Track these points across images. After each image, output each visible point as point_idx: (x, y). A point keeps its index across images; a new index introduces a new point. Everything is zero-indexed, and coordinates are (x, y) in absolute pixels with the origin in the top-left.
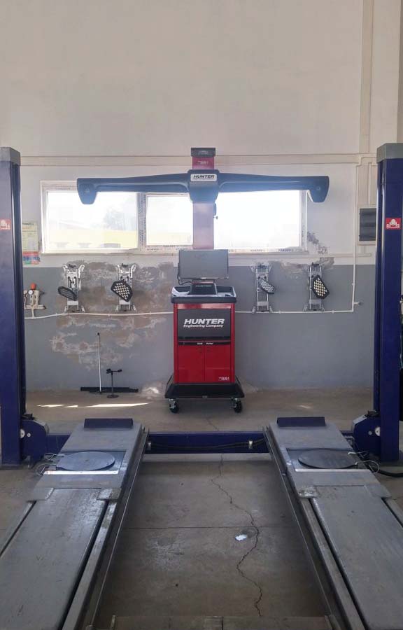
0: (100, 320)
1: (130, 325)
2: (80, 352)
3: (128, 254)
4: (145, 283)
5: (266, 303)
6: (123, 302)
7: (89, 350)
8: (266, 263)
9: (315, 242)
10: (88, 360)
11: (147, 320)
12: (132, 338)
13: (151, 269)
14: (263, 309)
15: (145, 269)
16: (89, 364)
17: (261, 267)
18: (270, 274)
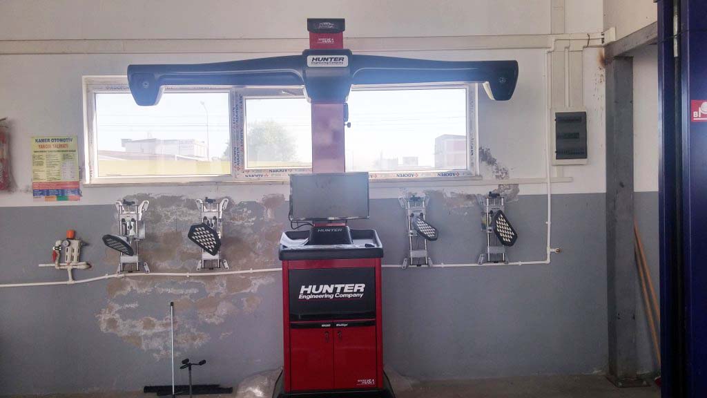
0: (174, 282)
1: (221, 288)
2: (144, 332)
3: (217, 182)
4: (242, 226)
5: (422, 253)
6: (207, 256)
7: (159, 329)
8: (420, 194)
9: (491, 162)
10: (156, 344)
11: (245, 281)
12: (223, 309)
13: (251, 205)
14: (420, 262)
15: (241, 205)
16: (158, 351)
17: (415, 200)
18: (428, 209)
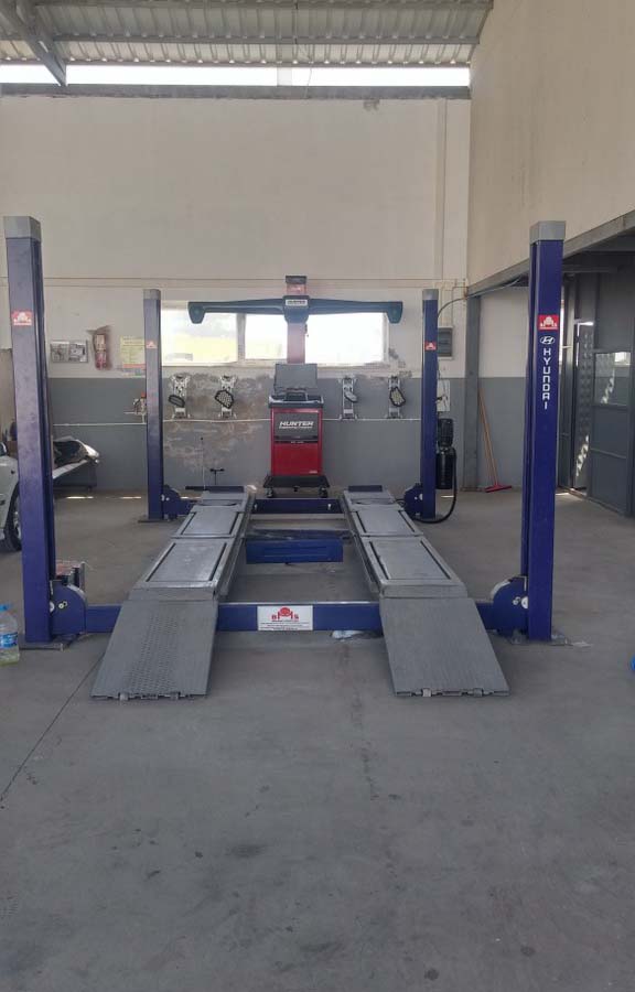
0: (202, 426)
1: (230, 430)
2: (187, 455)
3: (229, 366)
4: (244, 393)
5: (351, 411)
6: (224, 409)
7: (193, 453)
8: (352, 376)
9: (396, 357)
10: (192, 462)
11: (245, 427)
12: (232, 443)
13: (248, 380)
14: (348, 416)
15: (243, 380)
16: (193, 466)
17: (347, 379)
18: (355, 385)
